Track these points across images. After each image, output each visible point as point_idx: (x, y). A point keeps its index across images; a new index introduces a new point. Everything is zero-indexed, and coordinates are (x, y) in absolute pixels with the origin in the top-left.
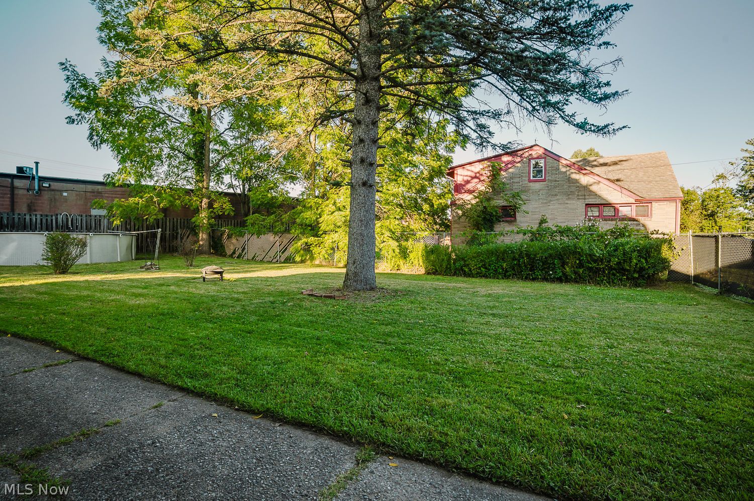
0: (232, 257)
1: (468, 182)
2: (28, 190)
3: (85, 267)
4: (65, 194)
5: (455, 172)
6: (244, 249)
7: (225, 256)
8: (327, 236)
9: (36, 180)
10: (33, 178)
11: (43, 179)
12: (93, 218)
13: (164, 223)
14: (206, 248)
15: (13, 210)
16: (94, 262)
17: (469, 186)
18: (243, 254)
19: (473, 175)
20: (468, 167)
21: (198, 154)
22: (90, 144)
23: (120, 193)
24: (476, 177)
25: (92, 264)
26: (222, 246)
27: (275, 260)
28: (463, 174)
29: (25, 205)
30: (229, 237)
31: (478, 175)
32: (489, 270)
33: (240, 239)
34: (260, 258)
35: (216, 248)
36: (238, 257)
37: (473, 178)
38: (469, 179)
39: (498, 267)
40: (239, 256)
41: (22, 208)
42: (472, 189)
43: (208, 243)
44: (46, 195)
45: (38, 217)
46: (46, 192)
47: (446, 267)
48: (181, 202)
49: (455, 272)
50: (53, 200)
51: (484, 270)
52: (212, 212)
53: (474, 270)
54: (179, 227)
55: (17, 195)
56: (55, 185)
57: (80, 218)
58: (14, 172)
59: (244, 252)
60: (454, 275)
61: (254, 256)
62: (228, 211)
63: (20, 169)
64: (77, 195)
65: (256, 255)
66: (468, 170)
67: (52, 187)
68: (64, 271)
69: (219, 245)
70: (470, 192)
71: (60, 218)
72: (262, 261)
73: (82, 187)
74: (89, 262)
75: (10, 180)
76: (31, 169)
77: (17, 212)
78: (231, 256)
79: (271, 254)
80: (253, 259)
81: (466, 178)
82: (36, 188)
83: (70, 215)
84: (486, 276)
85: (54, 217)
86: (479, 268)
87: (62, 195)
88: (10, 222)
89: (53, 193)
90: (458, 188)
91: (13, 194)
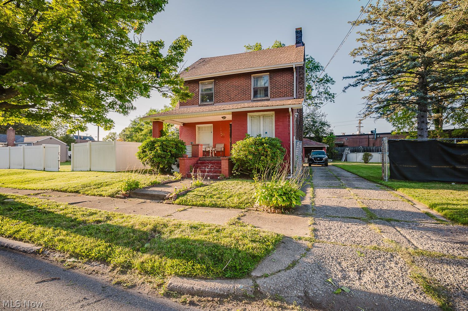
2: (373, 139)
3: (373, 162)
10: (375, 134)
11: (377, 134)
15: (369, 146)
41: (371, 145)
44: (378, 140)
50: (380, 141)
56: (381, 136)
58: (370, 133)
63: (372, 132)
67: (380, 137)
68: (367, 163)
75: (368, 136)
76: (374, 131)
82: (375, 138)
87: (383, 139)
88: (367, 150)
91: (369, 140)
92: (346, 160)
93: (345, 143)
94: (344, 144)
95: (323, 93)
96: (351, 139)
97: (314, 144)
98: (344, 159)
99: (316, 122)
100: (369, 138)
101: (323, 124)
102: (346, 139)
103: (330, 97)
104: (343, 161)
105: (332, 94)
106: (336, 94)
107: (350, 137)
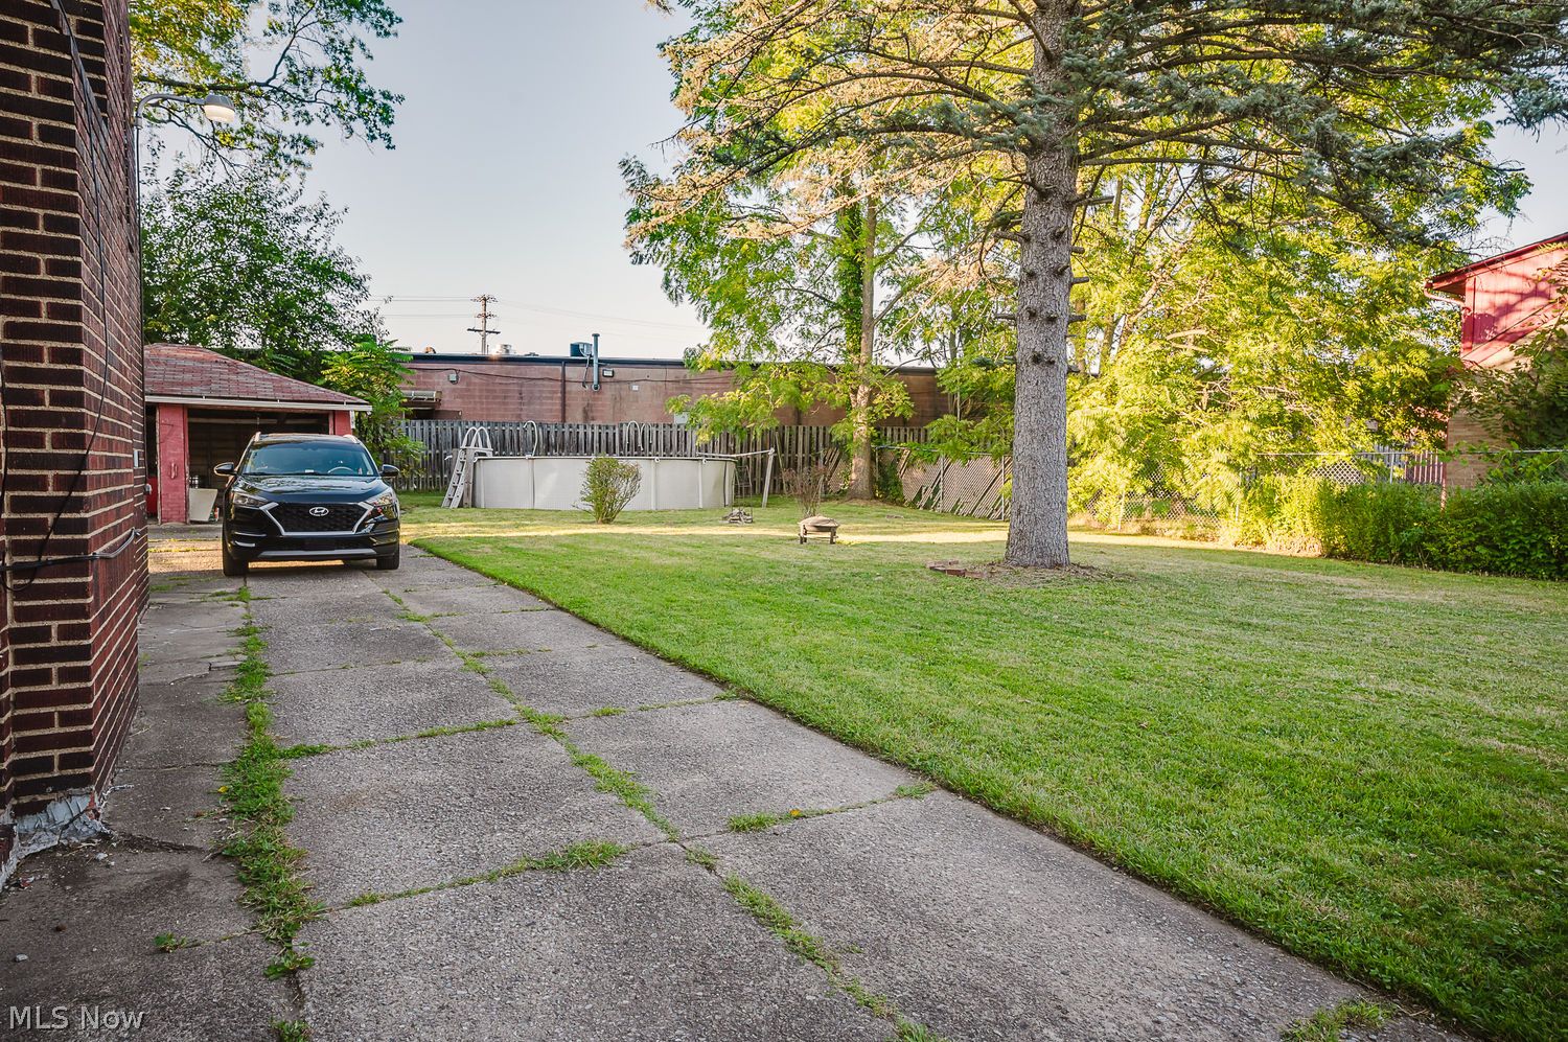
0: (915, 507)
1: (1508, 309)
2: (584, 384)
3: (646, 515)
4: (635, 388)
5: (1469, 284)
6: (936, 492)
7: (901, 504)
8: (1089, 460)
9: (595, 365)
10: (591, 362)
11: (604, 363)
12: (675, 429)
13: (794, 437)
14: (863, 487)
15: (564, 419)
16: (661, 508)
17: (1511, 322)
18: (935, 500)
19: (1527, 288)
20: (1511, 266)
21: (851, 295)
22: (665, 296)
23: (720, 380)
24: (1536, 293)
25: (657, 511)
26: (897, 484)
27: (996, 515)
28: (1491, 288)
29: (581, 410)
30: (910, 464)
31: (1543, 286)
32: (1503, 551)
33: (929, 468)
34: (967, 509)
35: (885, 487)
36: (926, 507)
37: (1524, 296)
38: (1512, 299)
39: (1533, 545)
40: (926, 504)
41: (575, 416)
42: (1518, 328)
43: (866, 477)
44: (609, 390)
45: (596, 430)
46: (608, 386)
47: (1376, 542)
48: (815, 395)
49: (1402, 555)
50: (618, 399)
51: (1484, 551)
52: (872, 412)
53: (1454, 550)
54: (821, 444)
55: (570, 392)
56: (622, 373)
57: (654, 430)
58: (566, 353)
59: (937, 497)
60: (1397, 563)
61: (956, 505)
62: (901, 409)
63: (575, 349)
64: (653, 388)
65: (960, 504)
66: (1510, 274)
67: (617, 377)
69: (892, 481)
70: (1510, 337)
71: (625, 429)
72: (970, 516)
73: (660, 372)
74: (653, 508)
75: (560, 368)
76: (589, 345)
77: (569, 421)
78: (913, 504)
79: (989, 501)
80: (953, 510)
81: (1500, 300)
82: (595, 379)
83: (641, 425)
84: (1492, 569)
85: (617, 430)
86: (1472, 545)
87: (630, 389)
88: (559, 440)
89: (618, 386)
90: (1474, 329)
91: (564, 392)
92: (471, 501)
93: (445, 398)
94: (439, 401)
95: (318, 78)
96: (476, 380)
97: (268, 390)
98: (461, 489)
99: (273, 253)
100: (564, 381)
101: (325, 272)
102: (453, 377)
103: (364, 107)
104: (456, 502)
105: (378, 97)
106: (401, 99)
107: (470, 367)
